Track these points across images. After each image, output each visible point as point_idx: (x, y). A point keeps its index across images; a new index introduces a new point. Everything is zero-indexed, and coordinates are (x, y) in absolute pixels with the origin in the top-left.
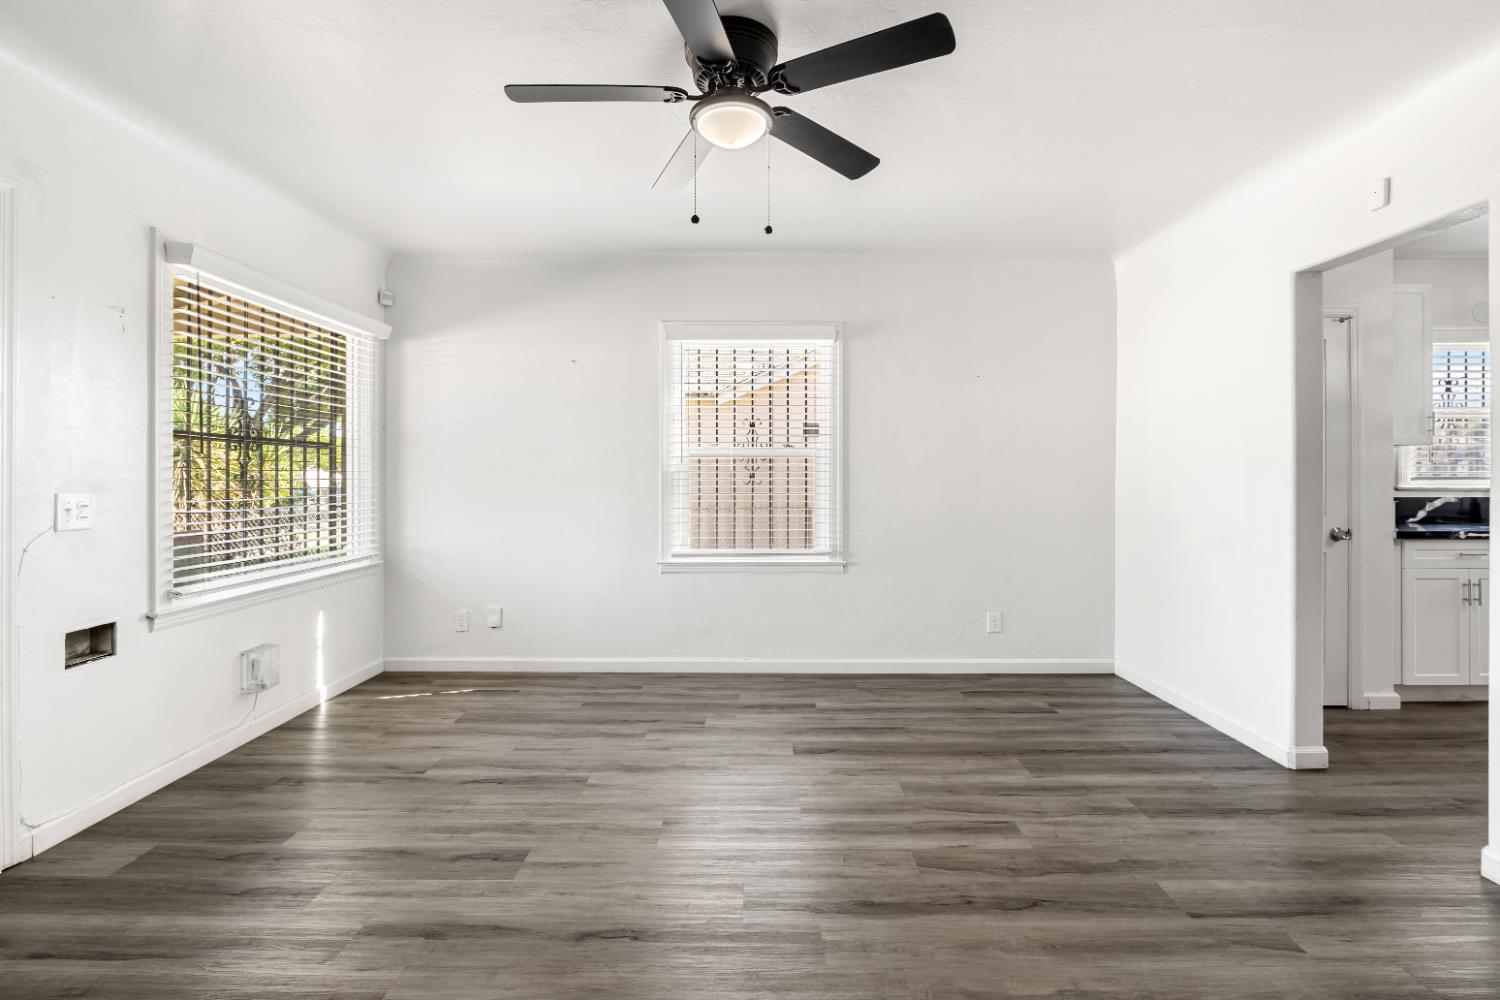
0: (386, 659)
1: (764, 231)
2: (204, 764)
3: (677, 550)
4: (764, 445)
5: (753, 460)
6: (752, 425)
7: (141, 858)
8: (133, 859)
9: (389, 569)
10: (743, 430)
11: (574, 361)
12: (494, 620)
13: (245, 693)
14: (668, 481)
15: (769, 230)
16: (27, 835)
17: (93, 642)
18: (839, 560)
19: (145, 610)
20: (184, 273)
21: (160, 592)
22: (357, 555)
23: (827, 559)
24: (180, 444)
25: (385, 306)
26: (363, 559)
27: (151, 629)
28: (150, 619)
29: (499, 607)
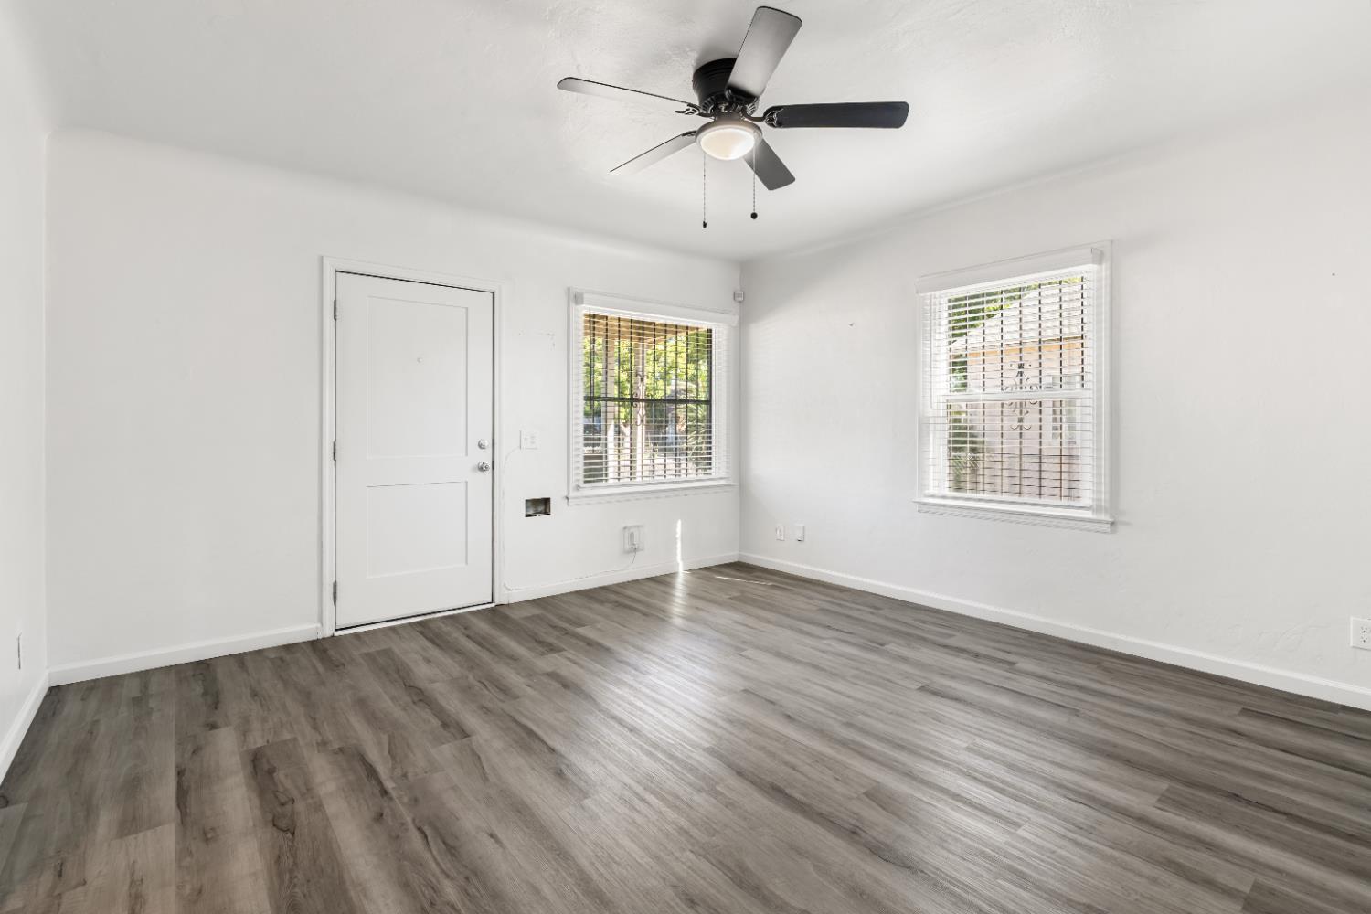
0: (742, 553)
1: (752, 219)
2: (601, 585)
3: (931, 491)
4: (1034, 388)
5: (1021, 404)
6: (1021, 366)
7: (533, 616)
8: (529, 615)
9: (742, 487)
10: (1011, 374)
11: (851, 325)
12: (799, 535)
13: (629, 552)
14: (923, 426)
15: (754, 216)
16: (507, 592)
17: (540, 506)
18: (1103, 517)
19: (566, 494)
20: (585, 309)
21: (573, 485)
22: (718, 475)
23: (1088, 515)
24: (589, 403)
25: (740, 302)
26: (721, 478)
27: (568, 505)
28: (568, 499)
29: (802, 525)
